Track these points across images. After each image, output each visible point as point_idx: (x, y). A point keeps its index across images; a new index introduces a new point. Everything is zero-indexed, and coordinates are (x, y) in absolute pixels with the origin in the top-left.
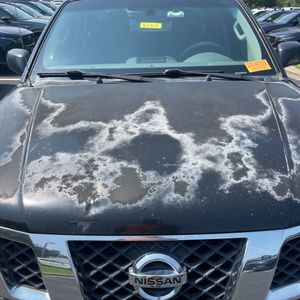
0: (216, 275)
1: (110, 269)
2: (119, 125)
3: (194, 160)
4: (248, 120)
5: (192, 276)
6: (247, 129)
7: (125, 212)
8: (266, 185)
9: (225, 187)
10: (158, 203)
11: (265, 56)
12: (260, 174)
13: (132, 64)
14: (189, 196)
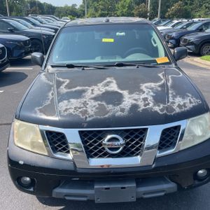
0: (137, 143)
1: (95, 142)
2: (95, 88)
3: (128, 100)
4: (153, 85)
5: (127, 144)
6: (152, 89)
7: (101, 119)
8: (157, 109)
9: (140, 110)
10: (114, 116)
11: (166, 55)
12: (155, 105)
14: (126, 113)
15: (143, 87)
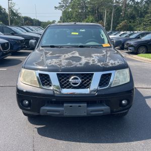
0: (88, 82)
1: (65, 80)
4: (98, 55)
9: (90, 64)
13: (69, 44)
15: (93, 55)
